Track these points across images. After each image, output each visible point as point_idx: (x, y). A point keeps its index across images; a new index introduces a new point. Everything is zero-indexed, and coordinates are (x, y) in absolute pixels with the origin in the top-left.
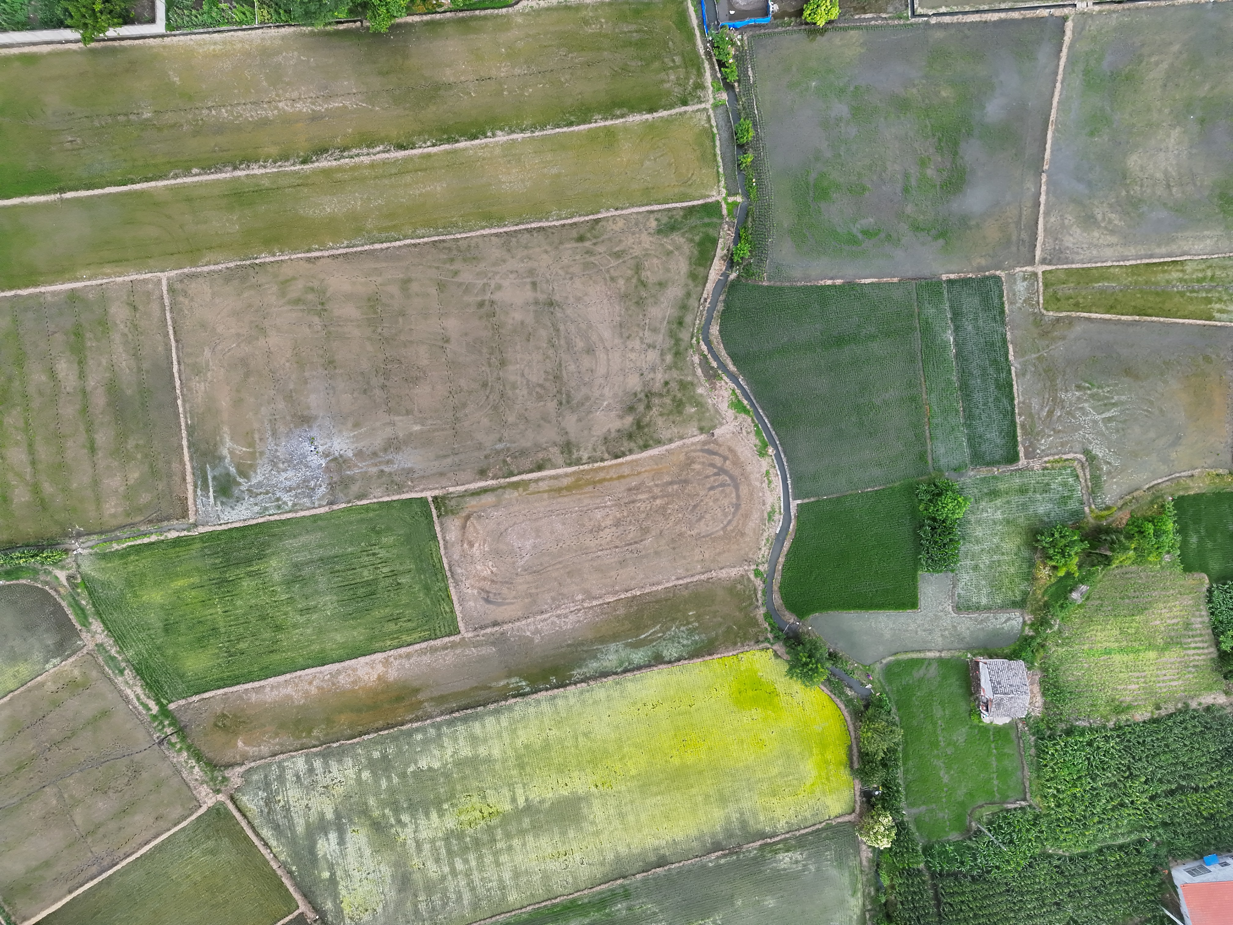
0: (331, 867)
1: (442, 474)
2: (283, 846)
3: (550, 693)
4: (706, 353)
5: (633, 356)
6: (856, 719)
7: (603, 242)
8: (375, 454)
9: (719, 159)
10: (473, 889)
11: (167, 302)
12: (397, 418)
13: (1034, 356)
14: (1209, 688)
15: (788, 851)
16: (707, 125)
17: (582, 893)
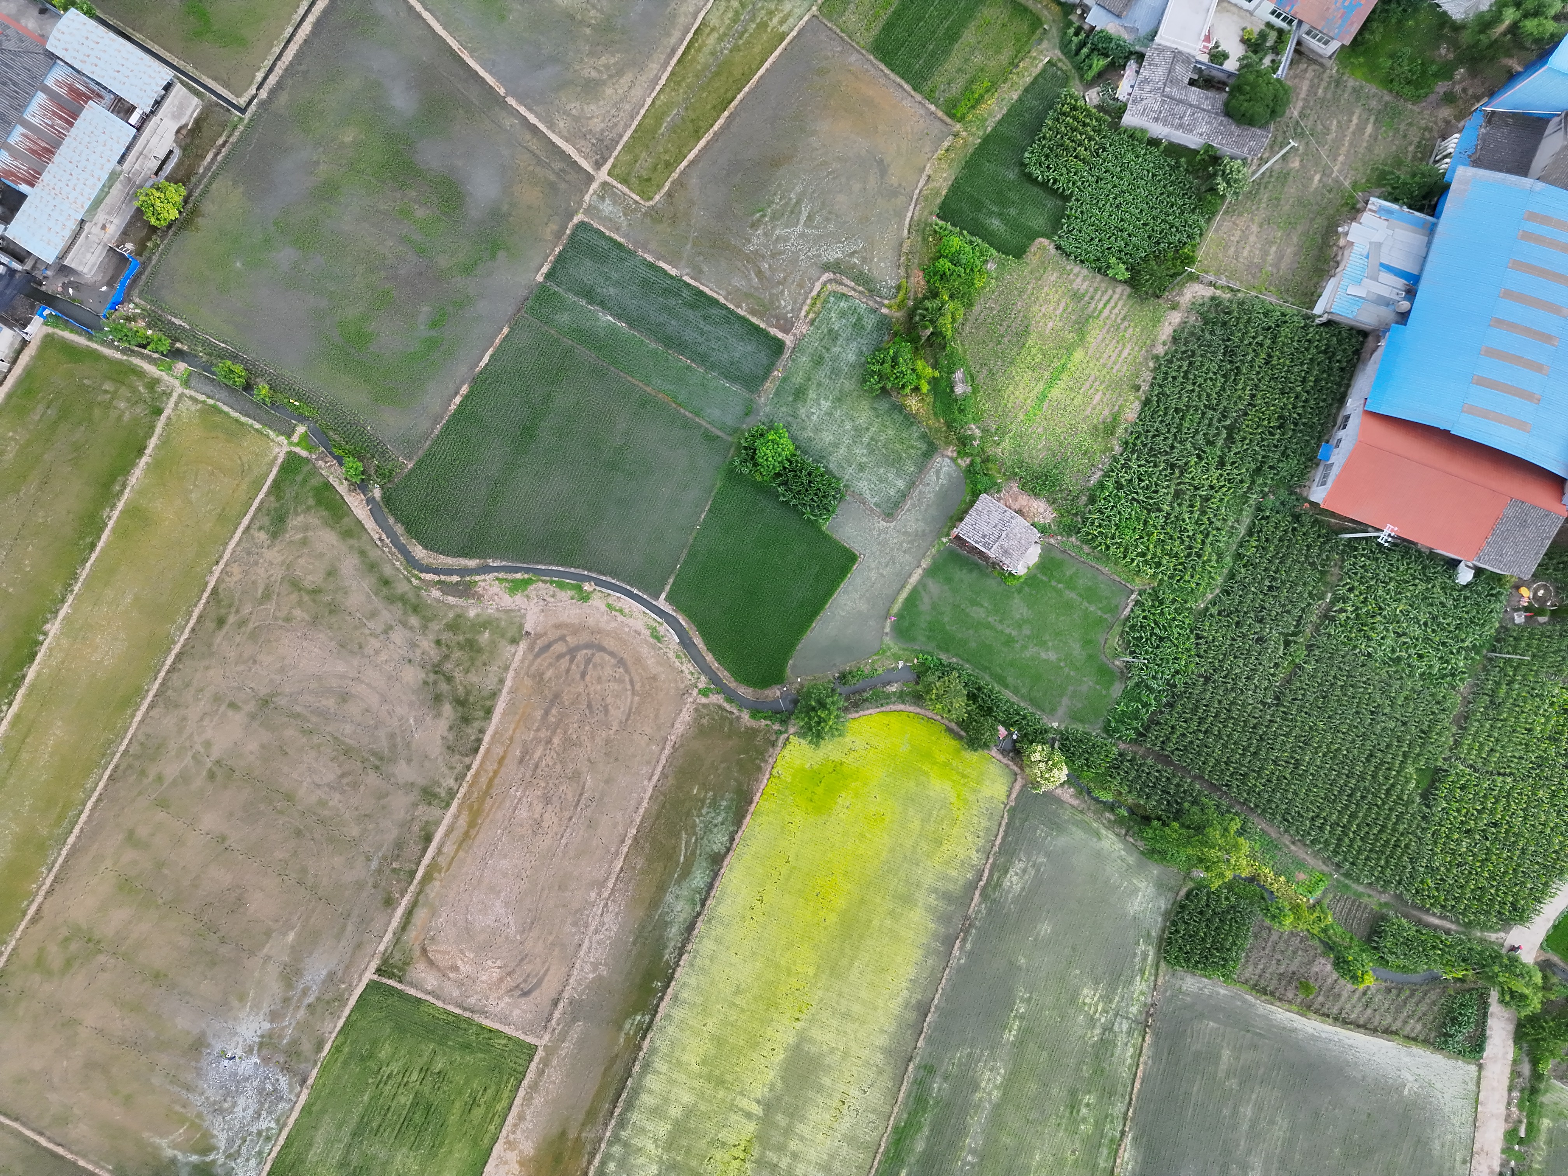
1: (359, 946)
3: (667, 998)
4: (437, 578)
5: (383, 657)
6: (921, 702)
7: (240, 601)
8: (286, 1000)
9: (244, 419)
12: (265, 951)
13: (689, 247)
14: (1156, 321)
15: (1006, 872)
16: (199, 406)
17: (893, 1116)
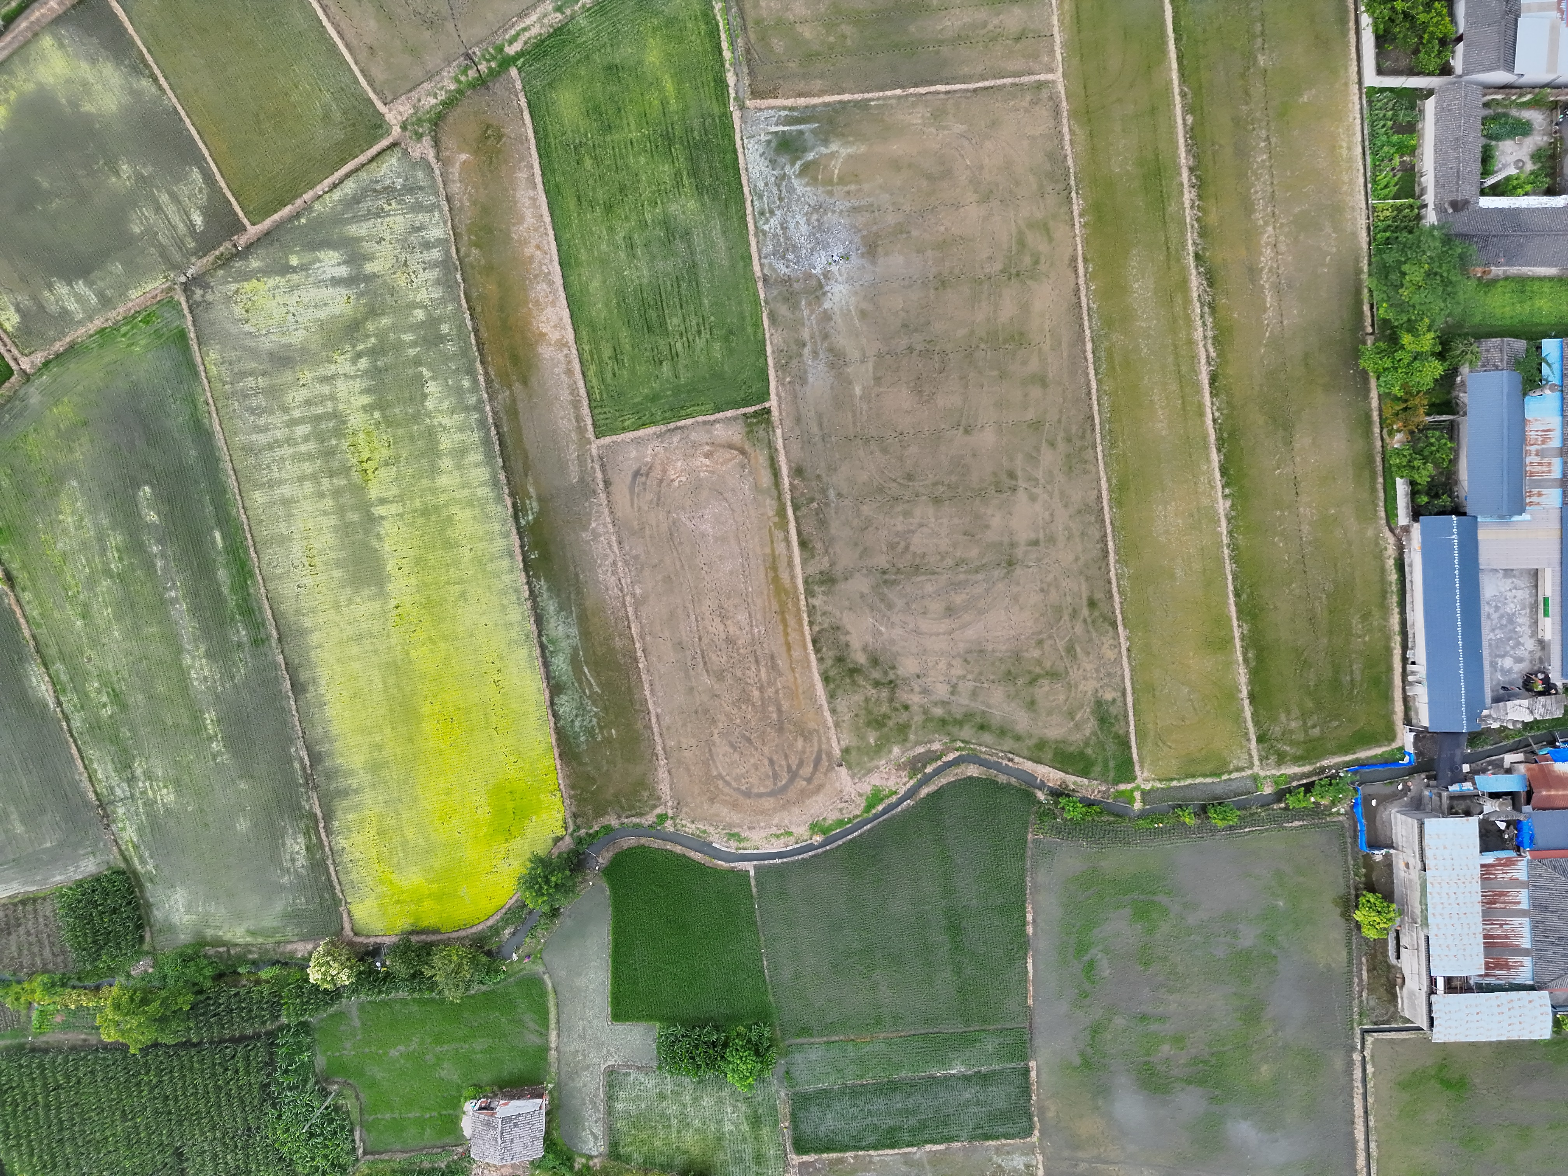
0: (303, 268)
1: (798, 420)
2: (332, 208)
3: (518, 550)
4: (944, 759)
5: (942, 665)
6: (474, 940)
7: (1088, 632)
8: (826, 336)
9: (1189, 781)
10: (270, 447)
11: (1025, 79)
12: (870, 365)
15: (308, 849)
16: (1231, 767)
17: (262, 585)
